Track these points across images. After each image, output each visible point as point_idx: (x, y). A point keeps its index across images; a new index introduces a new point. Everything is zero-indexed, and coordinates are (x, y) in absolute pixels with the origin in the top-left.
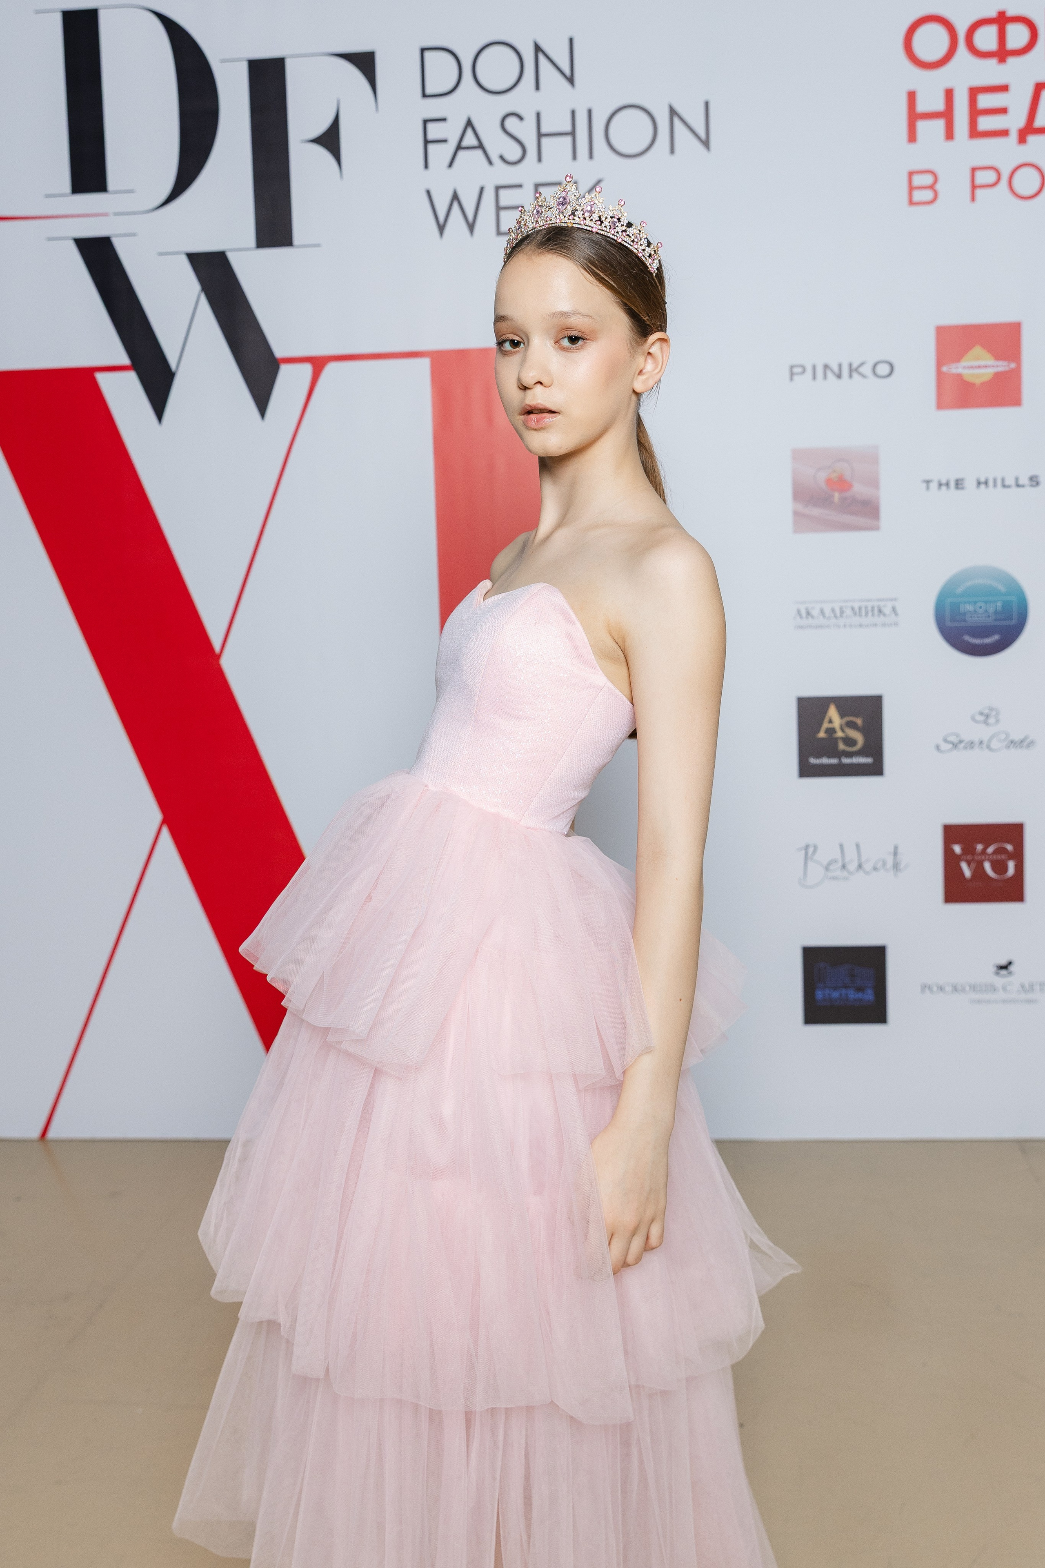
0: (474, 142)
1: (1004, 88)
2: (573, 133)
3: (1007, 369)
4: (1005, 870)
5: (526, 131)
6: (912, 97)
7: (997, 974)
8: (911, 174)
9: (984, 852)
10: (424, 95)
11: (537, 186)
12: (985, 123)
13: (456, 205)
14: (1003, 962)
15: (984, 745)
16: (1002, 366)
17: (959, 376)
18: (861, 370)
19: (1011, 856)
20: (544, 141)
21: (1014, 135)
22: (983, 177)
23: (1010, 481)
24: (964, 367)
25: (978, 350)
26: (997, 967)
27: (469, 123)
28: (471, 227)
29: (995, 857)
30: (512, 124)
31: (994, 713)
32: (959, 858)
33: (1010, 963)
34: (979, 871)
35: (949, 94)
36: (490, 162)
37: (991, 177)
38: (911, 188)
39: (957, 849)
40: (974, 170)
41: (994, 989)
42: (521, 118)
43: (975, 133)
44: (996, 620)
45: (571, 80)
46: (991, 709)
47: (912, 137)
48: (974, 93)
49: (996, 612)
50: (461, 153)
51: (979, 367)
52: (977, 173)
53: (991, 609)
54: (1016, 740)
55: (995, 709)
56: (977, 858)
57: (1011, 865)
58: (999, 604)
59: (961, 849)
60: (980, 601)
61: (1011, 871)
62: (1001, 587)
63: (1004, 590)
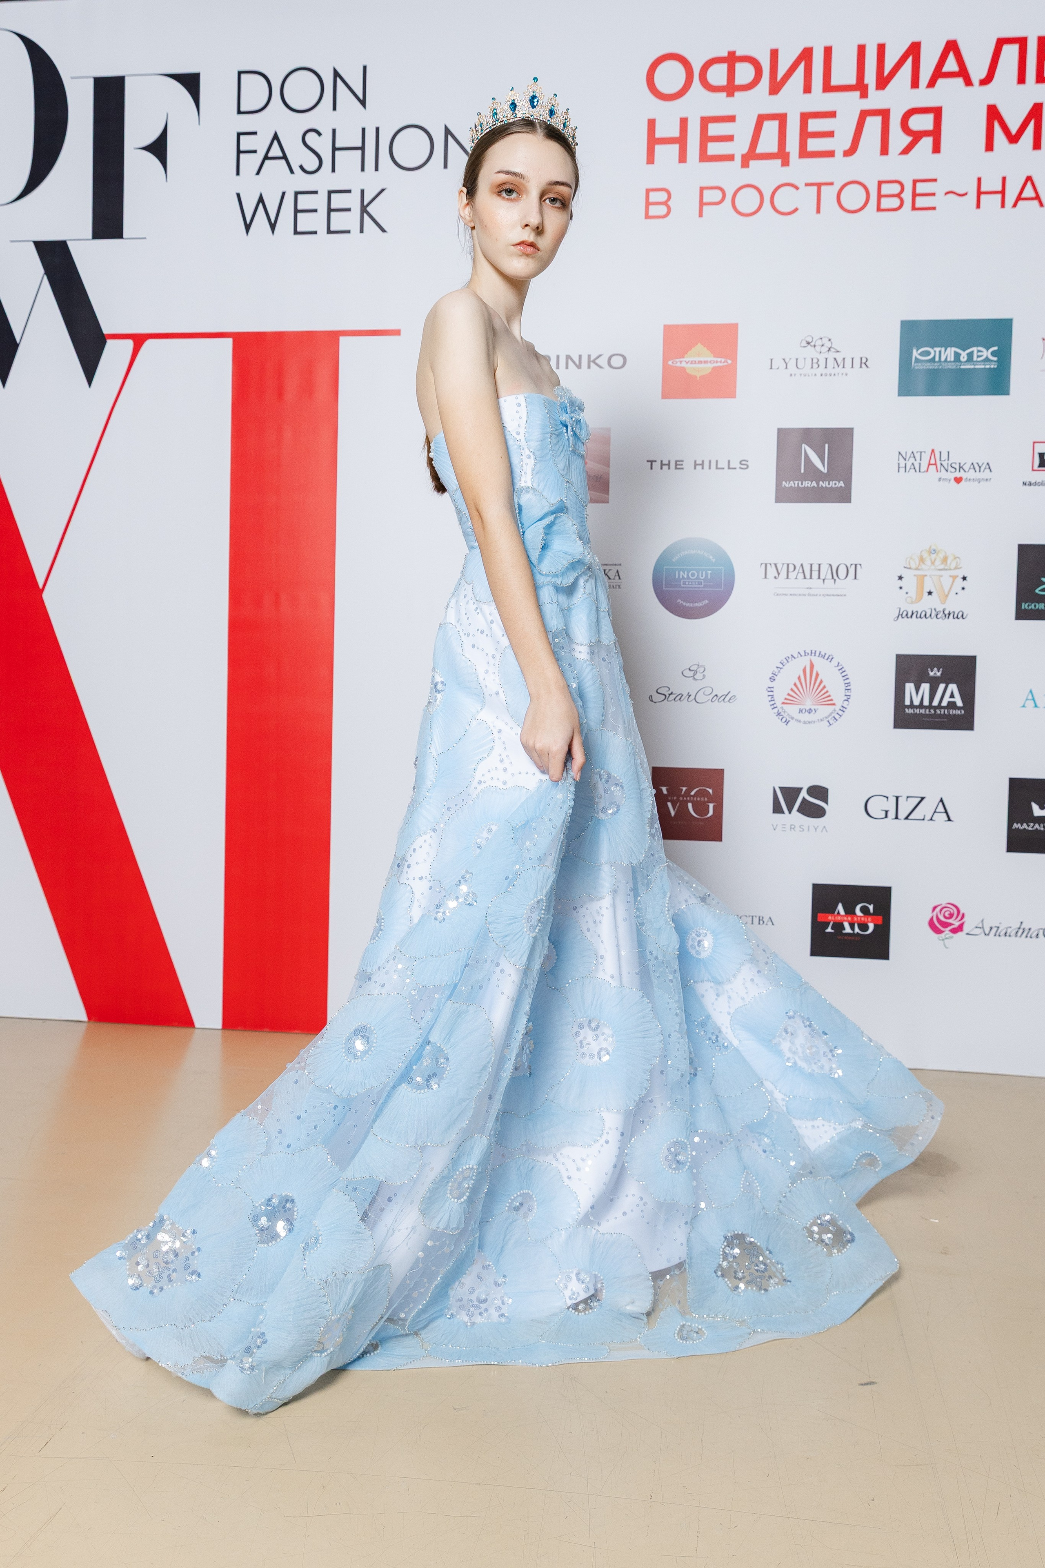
0: (280, 154)
1: (731, 119)
2: (362, 148)
3: (725, 364)
4: (707, 811)
5: (323, 145)
6: (652, 124)
8: (648, 191)
9: (688, 793)
10: (239, 112)
11: (330, 193)
12: (714, 149)
15: (692, 698)
16: (720, 362)
17: (683, 369)
18: (597, 361)
19: (711, 799)
20: (338, 153)
21: (738, 159)
22: (709, 196)
23: (723, 464)
24: (687, 363)
25: (699, 347)
27: (276, 137)
28: (273, 226)
29: (699, 799)
30: (311, 138)
31: (701, 669)
32: (667, 800)
34: (682, 811)
35: (684, 122)
36: (292, 172)
37: (717, 196)
38: (648, 204)
39: (664, 790)
40: (702, 189)
42: (319, 134)
43: (704, 157)
44: (705, 586)
45: (363, 102)
46: (699, 666)
47: (651, 159)
48: (705, 122)
49: (706, 580)
50: (267, 162)
51: (700, 362)
52: (705, 192)
53: (702, 576)
54: (719, 695)
55: (703, 666)
56: (681, 799)
57: (711, 806)
58: (709, 572)
59: (667, 789)
60: (693, 570)
61: (711, 813)
62: (711, 557)
63: (714, 560)
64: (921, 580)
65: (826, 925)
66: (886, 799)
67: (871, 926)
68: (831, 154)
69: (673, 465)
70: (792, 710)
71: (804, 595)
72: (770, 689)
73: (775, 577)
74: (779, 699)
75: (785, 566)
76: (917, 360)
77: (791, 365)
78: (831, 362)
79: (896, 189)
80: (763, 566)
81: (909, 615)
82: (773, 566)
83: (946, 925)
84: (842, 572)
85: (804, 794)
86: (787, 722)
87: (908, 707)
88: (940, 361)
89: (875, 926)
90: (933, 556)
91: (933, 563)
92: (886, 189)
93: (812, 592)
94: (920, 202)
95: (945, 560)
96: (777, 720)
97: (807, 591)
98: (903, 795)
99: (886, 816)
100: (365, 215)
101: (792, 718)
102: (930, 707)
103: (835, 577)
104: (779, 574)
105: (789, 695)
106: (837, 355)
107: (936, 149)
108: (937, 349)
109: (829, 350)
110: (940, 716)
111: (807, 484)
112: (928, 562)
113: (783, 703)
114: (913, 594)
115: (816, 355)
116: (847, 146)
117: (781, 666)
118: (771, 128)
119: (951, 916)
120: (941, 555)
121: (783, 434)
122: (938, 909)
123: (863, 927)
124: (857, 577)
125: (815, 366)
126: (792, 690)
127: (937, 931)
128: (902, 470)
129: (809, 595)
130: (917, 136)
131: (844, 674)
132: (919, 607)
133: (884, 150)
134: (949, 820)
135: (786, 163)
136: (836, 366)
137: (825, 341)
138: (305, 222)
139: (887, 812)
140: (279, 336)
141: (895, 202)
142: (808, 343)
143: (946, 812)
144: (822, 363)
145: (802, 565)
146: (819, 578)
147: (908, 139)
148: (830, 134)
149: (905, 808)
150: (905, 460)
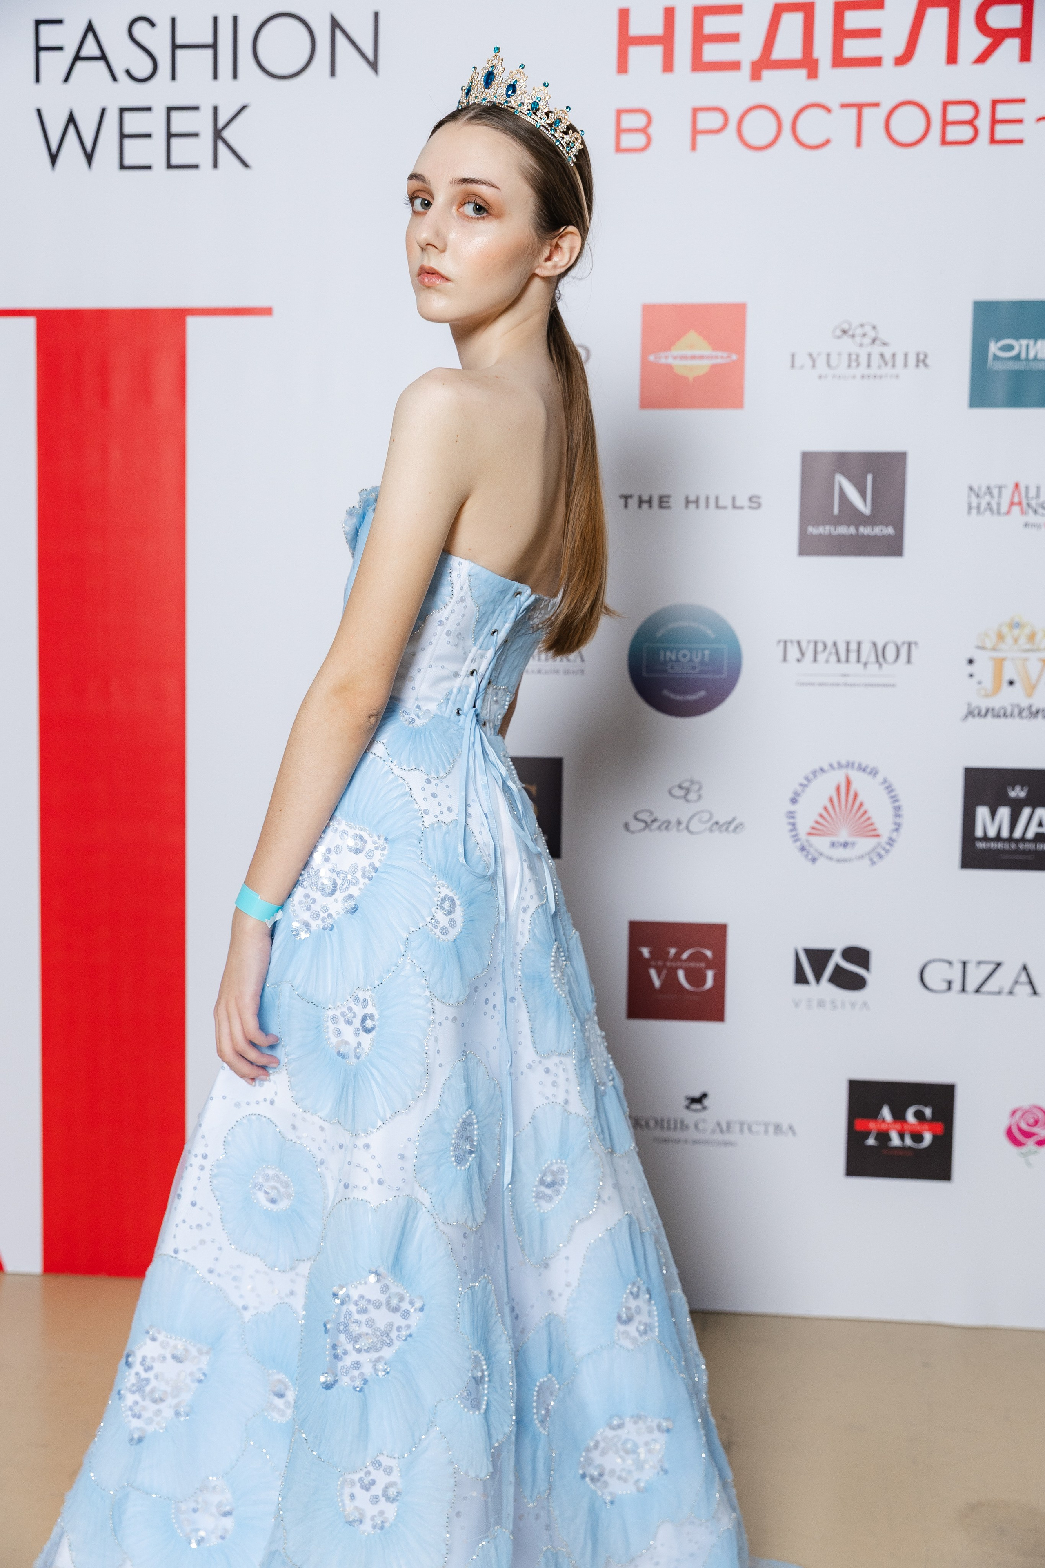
0: (97, 53)
1: (737, 9)
2: (214, 46)
3: (728, 360)
4: (704, 981)
5: (158, 41)
6: (624, 15)
7: (688, 1107)
8: (619, 113)
9: (677, 956)
11: (169, 110)
12: (712, 52)
13: (71, 129)
14: (697, 1094)
15: (683, 826)
16: (721, 357)
17: (669, 367)
19: (710, 965)
20: (179, 53)
21: (746, 68)
22: (705, 121)
23: (725, 501)
24: (675, 358)
25: (692, 336)
26: (688, 1099)
27: (90, 28)
28: (89, 158)
29: (692, 965)
30: (141, 29)
31: (696, 787)
32: (647, 964)
33: (705, 1095)
34: (670, 980)
35: (669, 14)
36: (115, 79)
37: (716, 120)
38: (619, 131)
39: (646, 952)
40: (695, 111)
41: (684, 1126)
42: (153, 24)
43: (699, 64)
44: (701, 672)
46: (692, 782)
47: (623, 66)
48: (700, 13)
49: (702, 663)
50: (79, 65)
51: (693, 357)
52: (701, 116)
53: (697, 657)
54: (721, 822)
55: (698, 783)
56: (668, 964)
57: (710, 974)
58: (707, 652)
59: (650, 952)
60: (683, 648)
61: (709, 983)
62: (709, 632)
63: (713, 636)
64: (999, 664)
65: (866, 1135)
66: (947, 965)
67: (928, 1138)
68: (876, 62)
69: (655, 502)
70: (821, 843)
71: (838, 685)
72: (791, 815)
73: (798, 660)
74: (804, 827)
75: (812, 645)
76: (996, 357)
77: (821, 362)
78: (875, 360)
79: (967, 113)
80: (782, 644)
81: (983, 712)
82: (796, 645)
83: (1028, 1135)
84: (891, 653)
85: (837, 959)
86: (814, 860)
87: (980, 840)
88: (1027, 359)
89: (935, 1138)
90: (1016, 632)
91: (1016, 641)
92: (955, 113)
93: (848, 680)
94: (1002, 132)
95: (1032, 637)
96: (800, 857)
97: (842, 680)
98: (972, 958)
99: (949, 988)
100: (221, 145)
101: (821, 854)
102: (1010, 839)
103: (881, 659)
104: (803, 654)
105: (817, 822)
106: (884, 350)
107: (1025, 55)
108: (1024, 342)
109: (874, 341)
110: (1024, 852)
111: (842, 530)
112: (1009, 640)
113: (810, 834)
114: (988, 684)
115: (854, 349)
116: (900, 50)
117: (805, 782)
118: (792, 23)
119: (1036, 1122)
120: (1027, 631)
121: (808, 459)
122: (1018, 1115)
123: (917, 1137)
124: (913, 659)
125: (854, 364)
126: (821, 816)
127: (1016, 1142)
128: (974, 511)
129: (845, 684)
130: (998, 36)
131: (893, 794)
132: (996, 702)
133: (952, 57)
134: (1035, 993)
135: (813, 74)
136: (883, 364)
137: (868, 329)
138: (135, 152)
139: (950, 983)
140: (102, 316)
141: (966, 132)
142: (844, 332)
143: (1031, 983)
144: (863, 360)
145: (835, 644)
146: (859, 660)
147: (986, 41)
148: (875, 33)
149: (975, 977)
150: (978, 496)
